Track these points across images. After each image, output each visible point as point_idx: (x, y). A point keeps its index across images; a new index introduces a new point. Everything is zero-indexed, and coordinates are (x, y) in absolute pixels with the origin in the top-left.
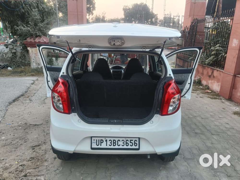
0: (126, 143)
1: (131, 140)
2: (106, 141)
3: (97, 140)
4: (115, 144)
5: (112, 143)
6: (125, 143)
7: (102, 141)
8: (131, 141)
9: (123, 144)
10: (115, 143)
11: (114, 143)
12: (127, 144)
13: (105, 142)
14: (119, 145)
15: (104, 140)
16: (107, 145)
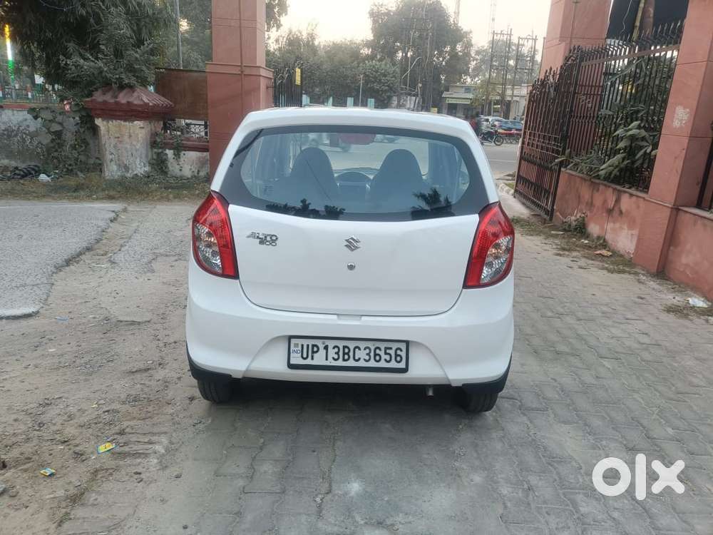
0: (376, 355)
1: (386, 348)
2: (326, 348)
3: (302, 346)
4: (346, 357)
5: (341, 353)
6: (372, 354)
7: (315, 349)
8: (388, 351)
9: (367, 358)
10: (348, 354)
11: (344, 354)
12: (378, 358)
13: (322, 352)
14: (357, 358)
15: (321, 347)
16: (327, 359)
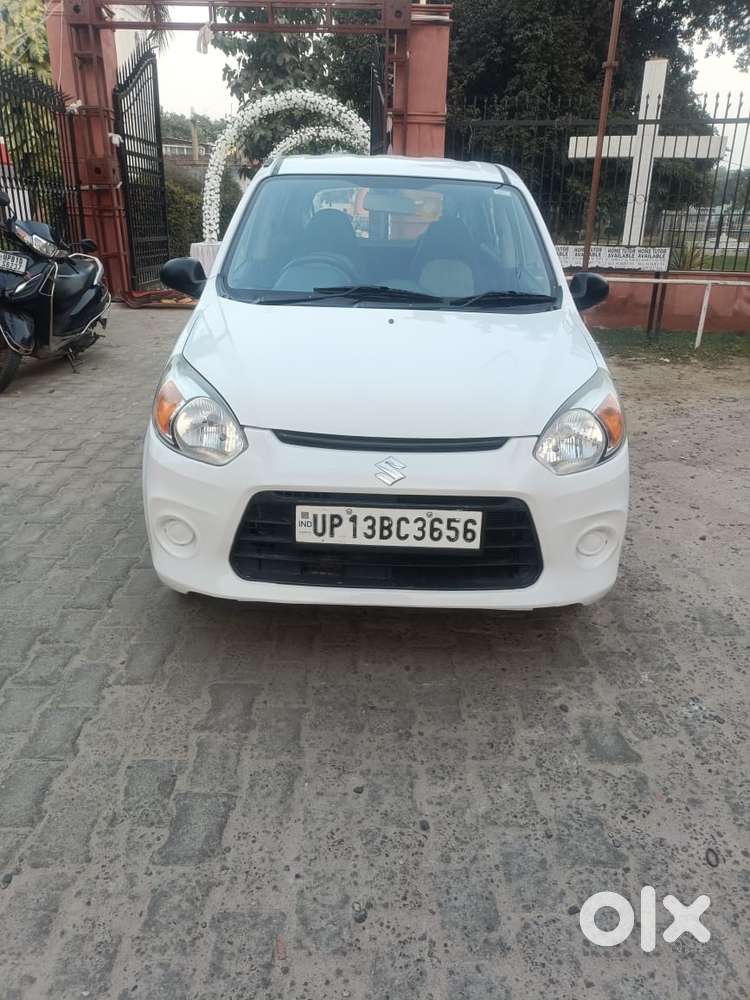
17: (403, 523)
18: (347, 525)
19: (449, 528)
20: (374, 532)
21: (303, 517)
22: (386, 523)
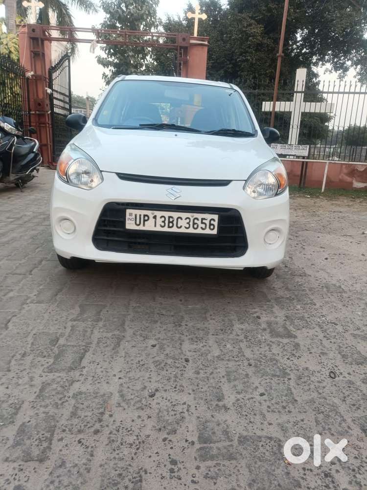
17: (179, 220)
18: (152, 220)
19: (202, 223)
20: (165, 224)
21: (130, 216)
22: (171, 220)
